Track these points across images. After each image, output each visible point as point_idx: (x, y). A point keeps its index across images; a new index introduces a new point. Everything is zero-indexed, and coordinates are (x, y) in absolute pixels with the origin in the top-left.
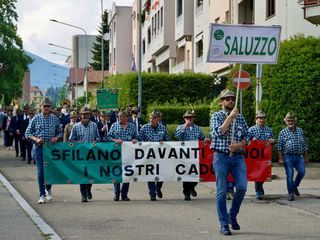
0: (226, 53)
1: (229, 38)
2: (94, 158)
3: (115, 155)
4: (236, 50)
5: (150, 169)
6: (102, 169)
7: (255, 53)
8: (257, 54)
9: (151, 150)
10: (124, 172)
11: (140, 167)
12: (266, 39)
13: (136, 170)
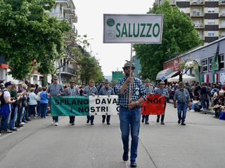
0: (118, 36)
1: (119, 24)
2: (75, 103)
3: (86, 102)
4: (126, 33)
5: (103, 109)
6: (79, 109)
7: (142, 36)
8: (144, 36)
9: (104, 100)
10: (90, 110)
11: (98, 108)
12: (150, 25)
13: (96, 109)
